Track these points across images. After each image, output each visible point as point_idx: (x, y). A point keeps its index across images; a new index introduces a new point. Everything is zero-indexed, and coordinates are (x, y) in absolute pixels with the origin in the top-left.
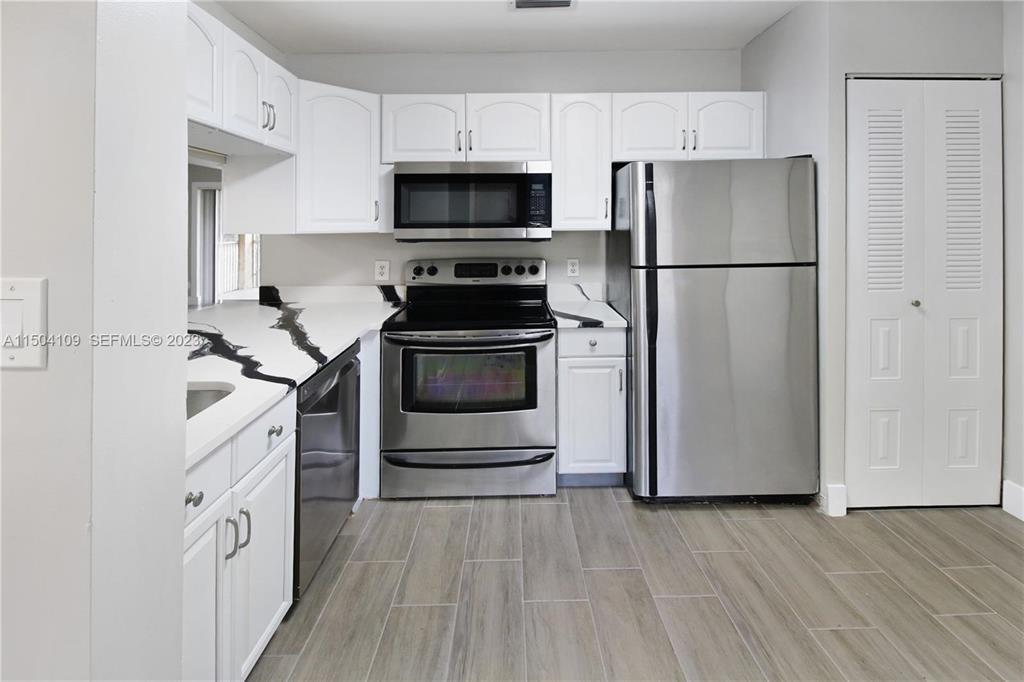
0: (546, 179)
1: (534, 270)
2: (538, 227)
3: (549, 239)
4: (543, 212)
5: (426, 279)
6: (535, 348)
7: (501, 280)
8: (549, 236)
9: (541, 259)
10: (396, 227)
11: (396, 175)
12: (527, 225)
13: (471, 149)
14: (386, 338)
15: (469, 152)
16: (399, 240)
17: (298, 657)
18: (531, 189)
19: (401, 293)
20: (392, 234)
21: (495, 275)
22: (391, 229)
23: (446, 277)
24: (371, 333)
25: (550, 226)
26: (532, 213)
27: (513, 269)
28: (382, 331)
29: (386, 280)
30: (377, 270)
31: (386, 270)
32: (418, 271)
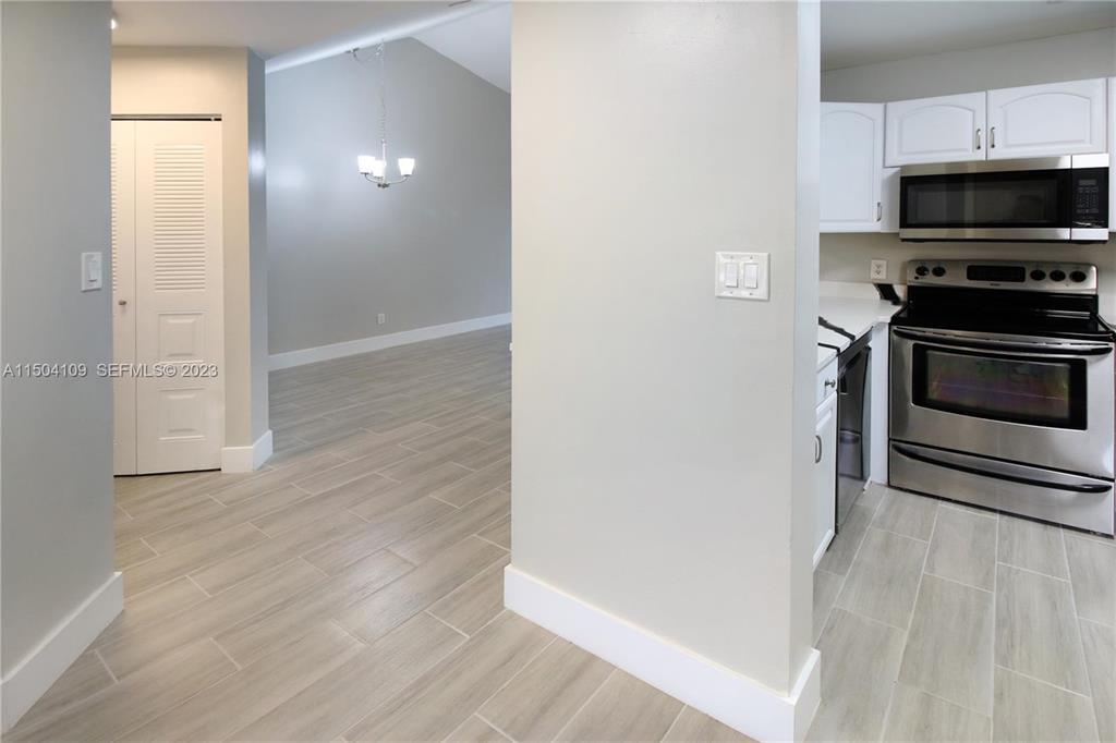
0: (1102, 174)
1: (1080, 277)
2: (1088, 227)
3: (1104, 242)
4: (1095, 211)
5: (930, 280)
6: (1084, 363)
7: (1031, 285)
8: (1107, 238)
9: (1089, 265)
10: (901, 226)
11: (902, 178)
12: (1071, 226)
13: (993, 146)
14: (895, 331)
15: (991, 150)
16: (904, 240)
17: (845, 579)
18: (1077, 185)
19: (900, 291)
20: (897, 234)
21: (1022, 279)
22: (896, 229)
23: (957, 279)
24: (881, 324)
25: (1107, 226)
26: (1079, 211)
27: (1048, 274)
28: (890, 324)
29: (883, 278)
30: (874, 268)
31: (884, 270)
32: (921, 271)
